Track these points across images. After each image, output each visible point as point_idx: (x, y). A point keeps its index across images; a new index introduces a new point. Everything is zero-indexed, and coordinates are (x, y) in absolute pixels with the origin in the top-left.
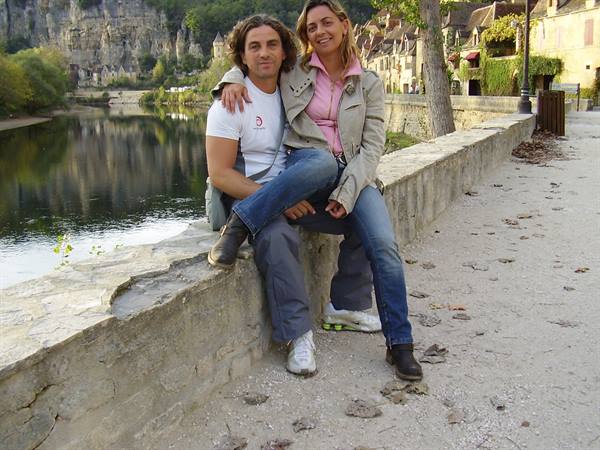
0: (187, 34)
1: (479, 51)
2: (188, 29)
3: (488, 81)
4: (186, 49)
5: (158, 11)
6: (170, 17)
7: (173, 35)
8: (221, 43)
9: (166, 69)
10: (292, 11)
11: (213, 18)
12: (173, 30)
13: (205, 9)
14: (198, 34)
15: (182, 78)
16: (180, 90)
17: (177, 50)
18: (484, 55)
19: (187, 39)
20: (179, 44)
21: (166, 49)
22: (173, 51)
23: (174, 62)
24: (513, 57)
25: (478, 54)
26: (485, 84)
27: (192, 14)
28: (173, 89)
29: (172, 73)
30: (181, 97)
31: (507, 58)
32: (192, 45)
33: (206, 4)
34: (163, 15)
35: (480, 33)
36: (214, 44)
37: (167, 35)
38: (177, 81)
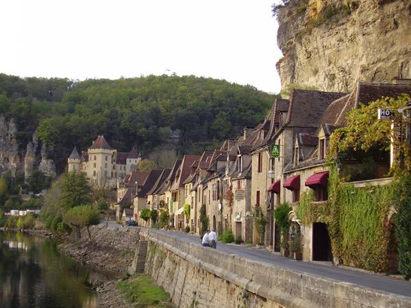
0: (39, 148)
1: (327, 169)
2: (40, 142)
3: (343, 226)
4: (36, 165)
5: (7, 120)
6: (20, 127)
7: (22, 148)
8: (77, 160)
9: (9, 187)
10: (163, 126)
11: (71, 130)
12: (23, 142)
13: (63, 119)
14: (51, 148)
15: (27, 199)
16: (21, 213)
17: (26, 166)
18: (334, 176)
19: (38, 153)
20: (29, 159)
21: (13, 164)
22: (20, 167)
23: (21, 179)
24: (386, 182)
25: (326, 175)
26: (338, 231)
27: (46, 125)
28: (13, 212)
29: (17, 192)
30: (19, 222)
31: (375, 183)
32: (44, 161)
33: (64, 115)
34: (12, 125)
35: (327, 135)
36: (69, 160)
37: (15, 148)
38: (21, 202)
